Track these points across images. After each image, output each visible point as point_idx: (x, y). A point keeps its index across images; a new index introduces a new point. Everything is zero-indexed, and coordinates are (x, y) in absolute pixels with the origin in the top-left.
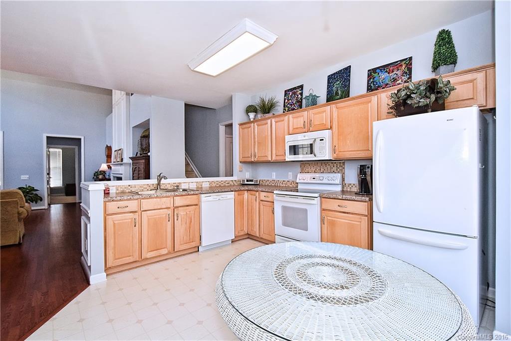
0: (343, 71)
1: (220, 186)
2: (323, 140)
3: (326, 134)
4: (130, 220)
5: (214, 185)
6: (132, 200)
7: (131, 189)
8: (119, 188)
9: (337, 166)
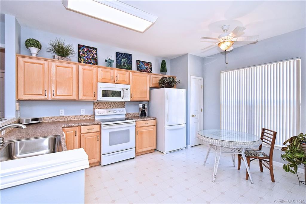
2: (127, 90)
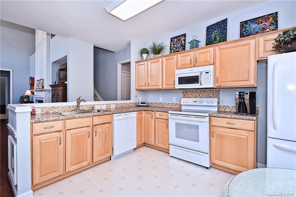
0: (220, 23)
1: (123, 107)
2: (208, 73)
3: (211, 68)
4: (55, 139)
5: (118, 106)
6: (58, 120)
7: (54, 110)
8: (44, 110)
9: (213, 93)
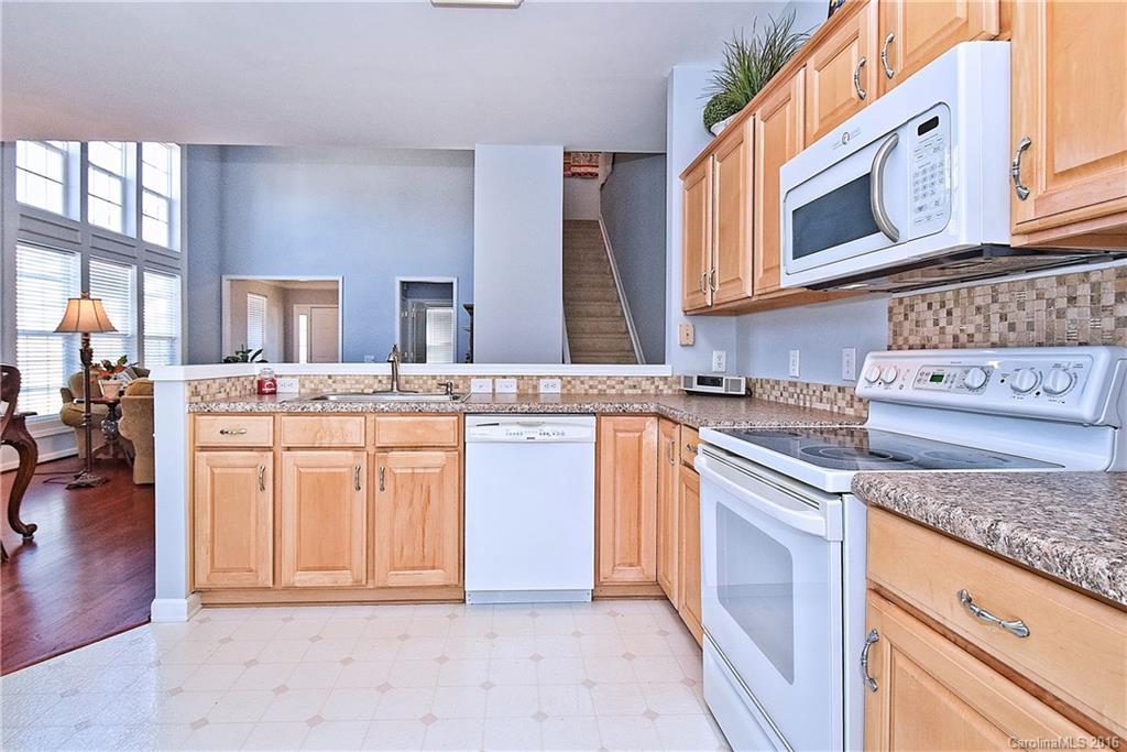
1: (602, 394)
4: (250, 470)
5: (580, 389)
6: (255, 414)
7: (334, 386)
8: (307, 383)
